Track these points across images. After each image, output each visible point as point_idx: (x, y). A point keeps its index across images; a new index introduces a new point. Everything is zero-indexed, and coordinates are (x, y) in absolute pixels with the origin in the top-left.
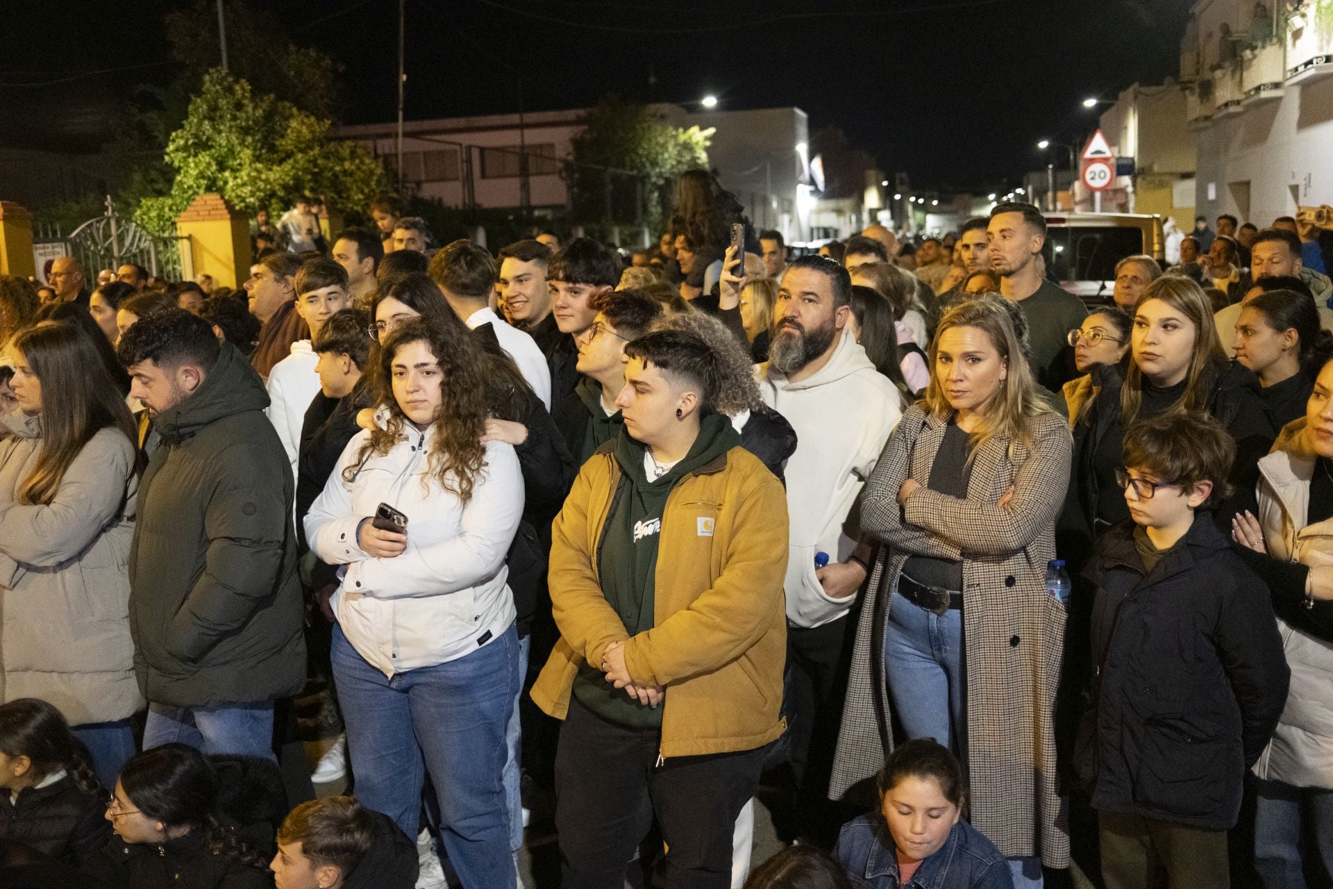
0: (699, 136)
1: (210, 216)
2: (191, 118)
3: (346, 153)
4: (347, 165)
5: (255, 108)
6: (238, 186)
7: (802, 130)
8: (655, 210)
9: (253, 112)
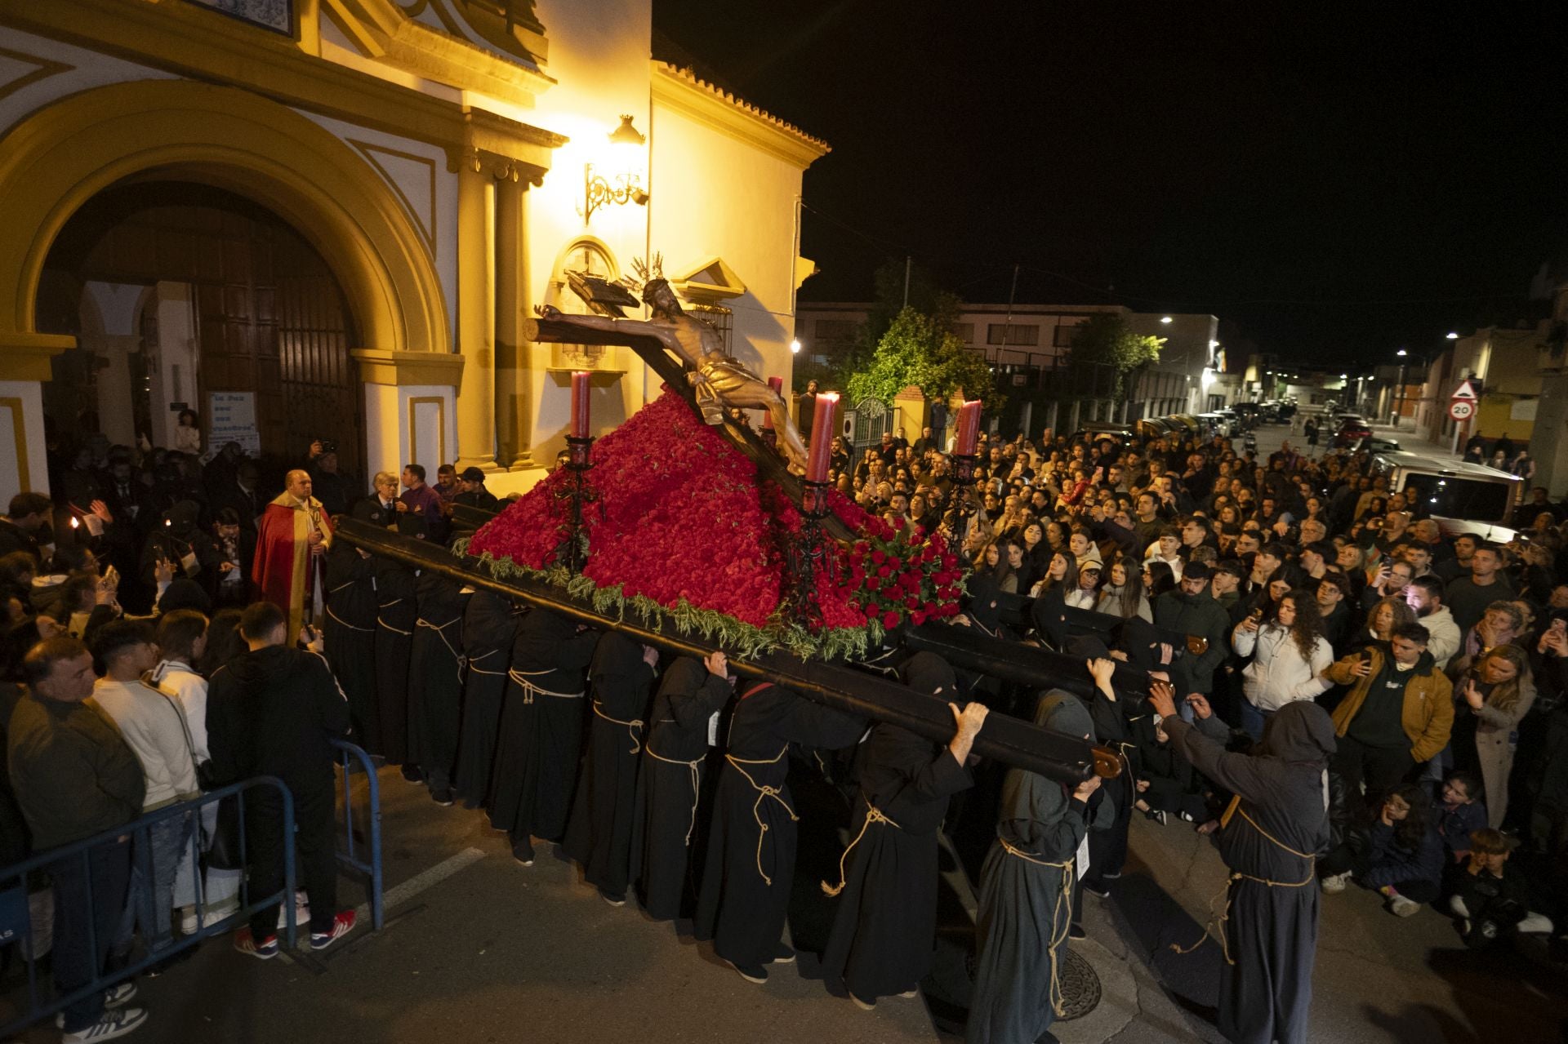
0: (1155, 342)
1: (913, 397)
2: (890, 333)
3: (972, 360)
4: (972, 367)
5: (928, 331)
6: (914, 375)
7: (1214, 330)
8: (1120, 388)
9: (925, 333)
